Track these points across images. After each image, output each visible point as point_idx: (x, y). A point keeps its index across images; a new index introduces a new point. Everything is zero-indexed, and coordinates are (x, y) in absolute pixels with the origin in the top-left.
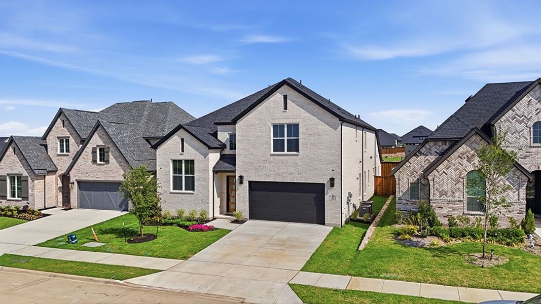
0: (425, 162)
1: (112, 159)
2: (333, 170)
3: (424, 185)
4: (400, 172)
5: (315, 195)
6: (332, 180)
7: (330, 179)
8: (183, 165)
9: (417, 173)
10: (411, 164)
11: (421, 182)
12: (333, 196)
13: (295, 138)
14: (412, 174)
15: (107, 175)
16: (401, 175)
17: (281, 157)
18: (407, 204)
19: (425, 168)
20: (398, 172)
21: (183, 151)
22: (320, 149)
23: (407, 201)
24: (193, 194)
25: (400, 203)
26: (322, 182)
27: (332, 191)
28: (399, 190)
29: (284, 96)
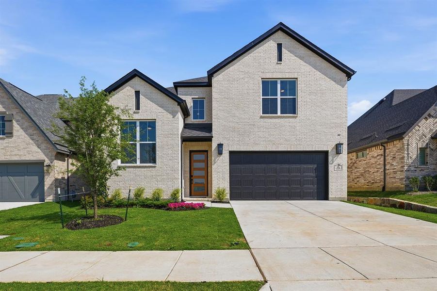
0: (434, 125)
1: (18, 131)
2: (339, 135)
3: (432, 149)
4: (409, 137)
5: (315, 166)
8: (138, 128)
9: (426, 137)
10: (420, 127)
11: (430, 147)
12: (339, 165)
13: (292, 97)
14: (421, 138)
15: (9, 154)
16: (410, 140)
17: (273, 120)
18: (416, 171)
19: (434, 131)
21: (138, 109)
22: (324, 110)
23: (415, 168)
24: (155, 167)
25: (409, 171)
26: (325, 149)
27: (338, 159)
28: (408, 156)
29: (278, 44)
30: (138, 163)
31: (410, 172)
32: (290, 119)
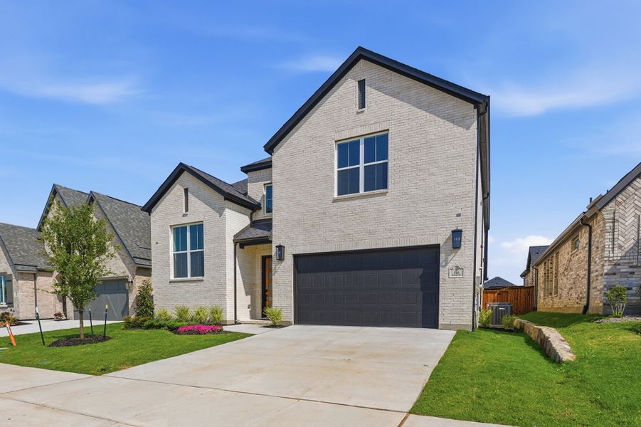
2: (459, 215)
6: (457, 234)
7: (453, 232)
8: (188, 234)
12: (458, 268)
13: (381, 162)
16: (620, 210)
17: (353, 202)
18: (633, 273)
20: (613, 203)
21: (187, 210)
22: (433, 174)
23: (632, 267)
24: (202, 280)
25: (614, 274)
26: (433, 242)
27: (456, 258)
28: (613, 244)
29: (359, 82)
30: (189, 277)
31: (618, 276)
32: (377, 199)
